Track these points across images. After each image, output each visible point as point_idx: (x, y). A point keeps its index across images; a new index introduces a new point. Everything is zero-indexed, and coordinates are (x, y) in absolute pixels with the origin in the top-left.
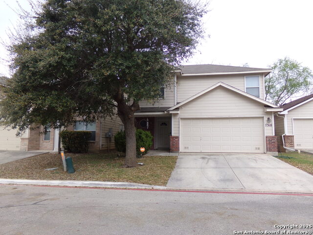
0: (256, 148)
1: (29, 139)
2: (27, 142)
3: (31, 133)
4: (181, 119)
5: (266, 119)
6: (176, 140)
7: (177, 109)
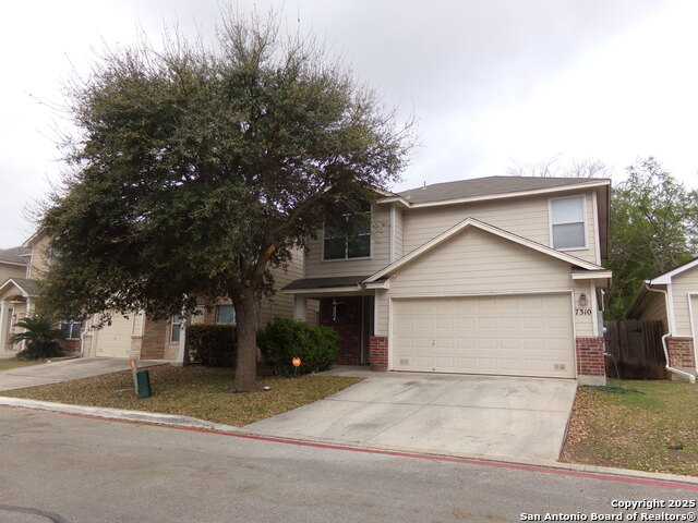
0: (556, 367)
1: (142, 338)
2: (139, 344)
3: (147, 326)
4: (393, 299)
5: (575, 297)
6: (381, 344)
7: (383, 279)
